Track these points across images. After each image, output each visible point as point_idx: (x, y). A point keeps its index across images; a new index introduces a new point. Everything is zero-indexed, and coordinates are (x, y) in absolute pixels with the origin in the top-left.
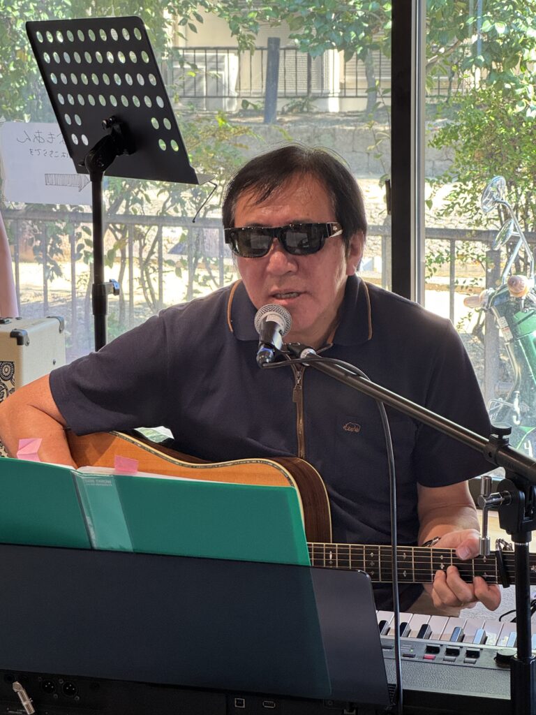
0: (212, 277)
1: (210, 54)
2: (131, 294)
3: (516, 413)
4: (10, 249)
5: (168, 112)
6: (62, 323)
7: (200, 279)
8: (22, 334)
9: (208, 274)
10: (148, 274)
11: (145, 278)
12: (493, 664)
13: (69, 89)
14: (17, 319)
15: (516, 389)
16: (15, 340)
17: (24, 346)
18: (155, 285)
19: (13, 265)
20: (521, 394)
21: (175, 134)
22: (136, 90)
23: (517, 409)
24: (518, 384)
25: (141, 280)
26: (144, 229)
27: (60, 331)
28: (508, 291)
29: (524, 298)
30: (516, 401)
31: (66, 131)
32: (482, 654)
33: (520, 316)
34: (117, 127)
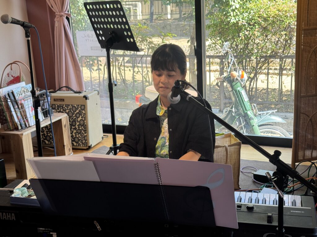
0: (139, 71)
1: (134, 3)
2: (116, 77)
3: (233, 112)
4: (80, 64)
5: (129, 30)
6: (98, 92)
7: (136, 72)
8: (87, 96)
9: (138, 71)
10: (121, 71)
11: (120, 72)
12: (246, 210)
13: (98, 23)
14: (85, 91)
15: (233, 105)
16: (85, 98)
17: (87, 100)
18: (123, 75)
19: (81, 68)
20: (235, 106)
21: (132, 36)
22: (119, 23)
23: (234, 111)
24: (233, 104)
25: (119, 73)
26: (119, 58)
27: (98, 95)
28: (230, 76)
29: (235, 78)
30: (233, 108)
31: (98, 35)
32: (242, 206)
33: (234, 83)
34: (113, 34)
